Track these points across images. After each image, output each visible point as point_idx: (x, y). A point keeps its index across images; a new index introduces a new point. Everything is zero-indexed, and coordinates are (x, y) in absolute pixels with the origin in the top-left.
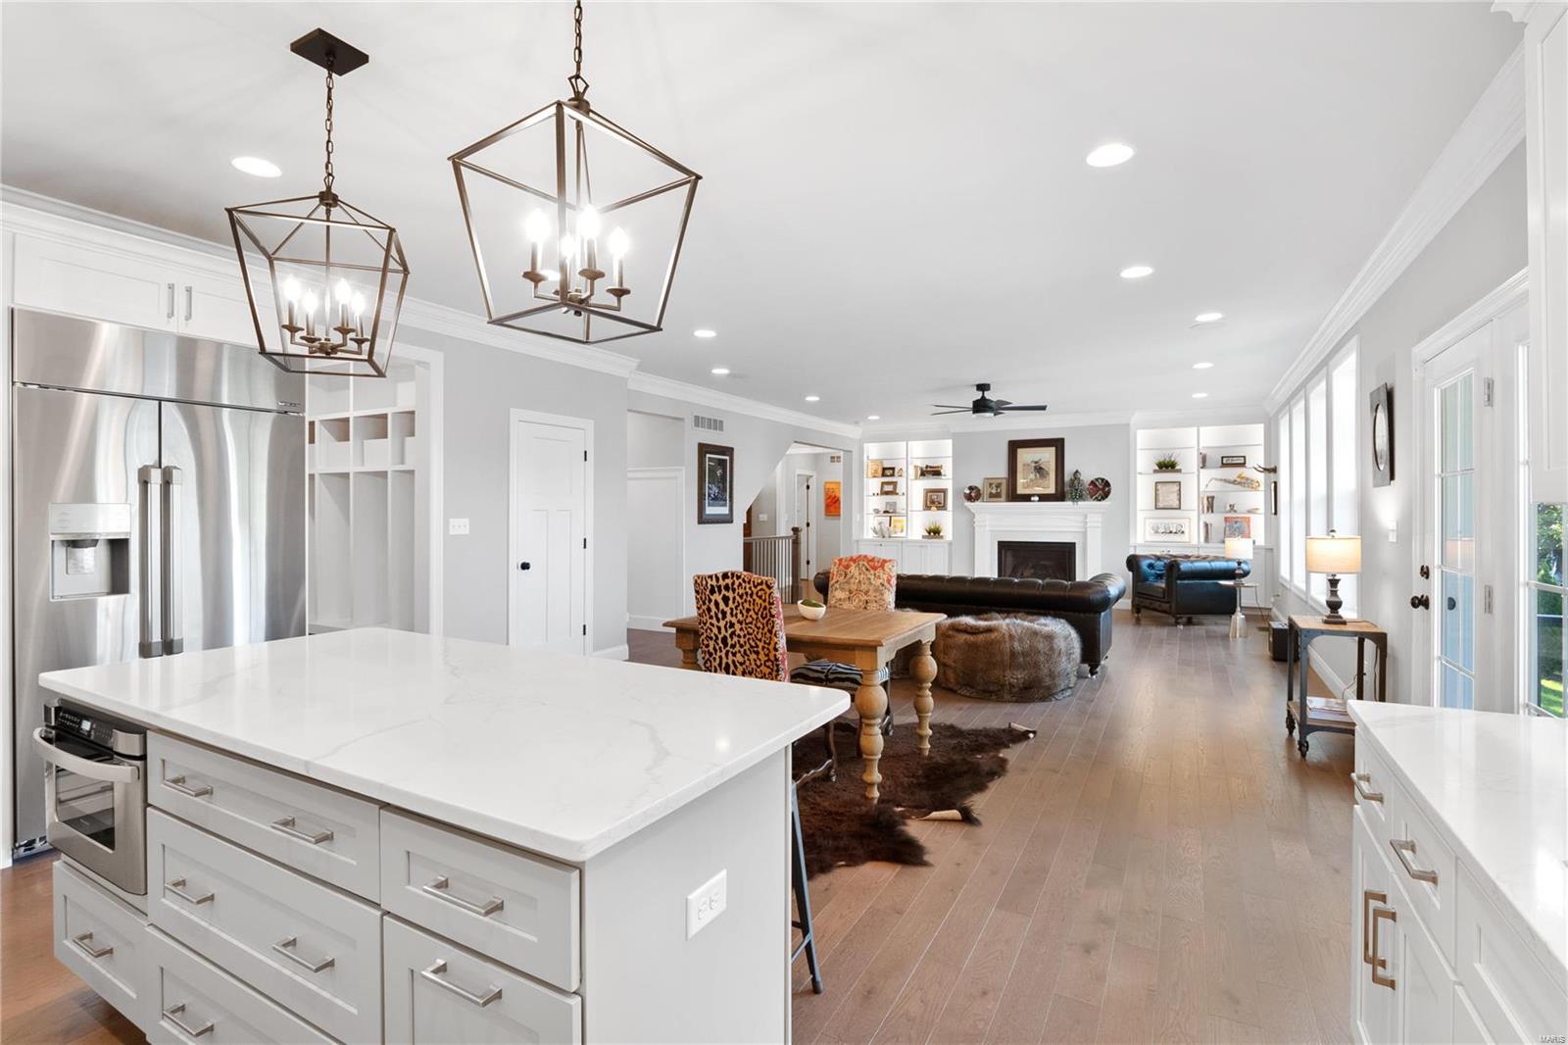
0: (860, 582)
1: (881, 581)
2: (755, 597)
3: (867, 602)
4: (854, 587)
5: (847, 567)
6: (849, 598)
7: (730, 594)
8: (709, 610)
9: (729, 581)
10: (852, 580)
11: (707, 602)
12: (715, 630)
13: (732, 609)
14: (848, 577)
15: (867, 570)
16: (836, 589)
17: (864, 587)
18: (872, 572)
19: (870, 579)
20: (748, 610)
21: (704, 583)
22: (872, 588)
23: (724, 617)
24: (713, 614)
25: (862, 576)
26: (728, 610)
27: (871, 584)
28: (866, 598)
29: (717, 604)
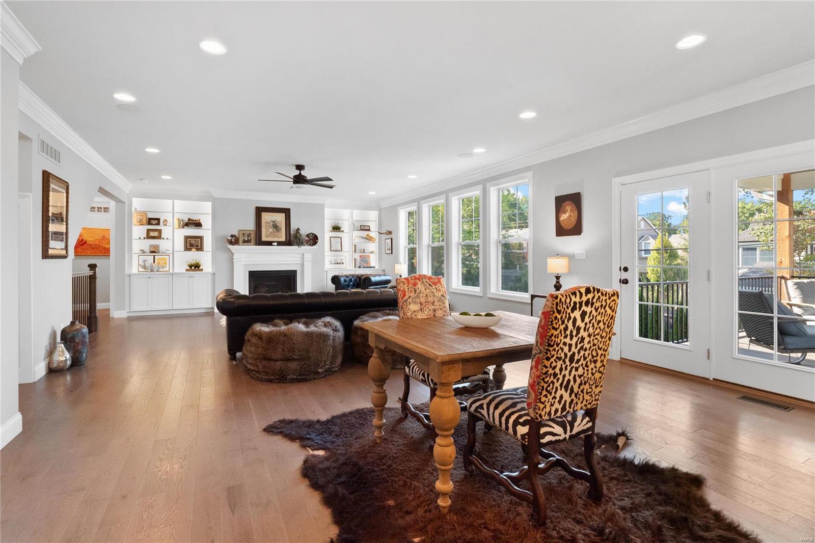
0: (427, 296)
1: (442, 293)
2: (607, 308)
3: (435, 311)
4: (423, 300)
5: (415, 285)
6: (421, 309)
7: (588, 309)
8: (566, 329)
9: (590, 296)
10: (421, 295)
11: (566, 320)
12: (566, 349)
13: (586, 324)
14: (417, 292)
15: (430, 285)
16: (410, 303)
17: (430, 299)
18: (434, 287)
19: (433, 292)
20: (599, 322)
21: (568, 301)
22: (436, 299)
23: (578, 333)
24: (568, 332)
25: (427, 291)
26: (582, 325)
27: (435, 296)
28: (433, 307)
29: (575, 320)
